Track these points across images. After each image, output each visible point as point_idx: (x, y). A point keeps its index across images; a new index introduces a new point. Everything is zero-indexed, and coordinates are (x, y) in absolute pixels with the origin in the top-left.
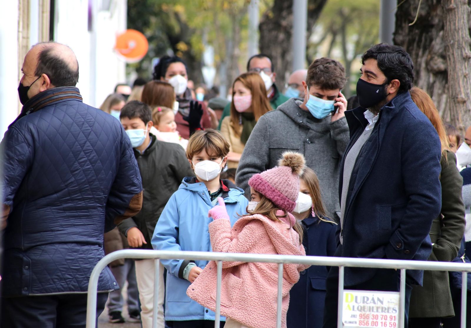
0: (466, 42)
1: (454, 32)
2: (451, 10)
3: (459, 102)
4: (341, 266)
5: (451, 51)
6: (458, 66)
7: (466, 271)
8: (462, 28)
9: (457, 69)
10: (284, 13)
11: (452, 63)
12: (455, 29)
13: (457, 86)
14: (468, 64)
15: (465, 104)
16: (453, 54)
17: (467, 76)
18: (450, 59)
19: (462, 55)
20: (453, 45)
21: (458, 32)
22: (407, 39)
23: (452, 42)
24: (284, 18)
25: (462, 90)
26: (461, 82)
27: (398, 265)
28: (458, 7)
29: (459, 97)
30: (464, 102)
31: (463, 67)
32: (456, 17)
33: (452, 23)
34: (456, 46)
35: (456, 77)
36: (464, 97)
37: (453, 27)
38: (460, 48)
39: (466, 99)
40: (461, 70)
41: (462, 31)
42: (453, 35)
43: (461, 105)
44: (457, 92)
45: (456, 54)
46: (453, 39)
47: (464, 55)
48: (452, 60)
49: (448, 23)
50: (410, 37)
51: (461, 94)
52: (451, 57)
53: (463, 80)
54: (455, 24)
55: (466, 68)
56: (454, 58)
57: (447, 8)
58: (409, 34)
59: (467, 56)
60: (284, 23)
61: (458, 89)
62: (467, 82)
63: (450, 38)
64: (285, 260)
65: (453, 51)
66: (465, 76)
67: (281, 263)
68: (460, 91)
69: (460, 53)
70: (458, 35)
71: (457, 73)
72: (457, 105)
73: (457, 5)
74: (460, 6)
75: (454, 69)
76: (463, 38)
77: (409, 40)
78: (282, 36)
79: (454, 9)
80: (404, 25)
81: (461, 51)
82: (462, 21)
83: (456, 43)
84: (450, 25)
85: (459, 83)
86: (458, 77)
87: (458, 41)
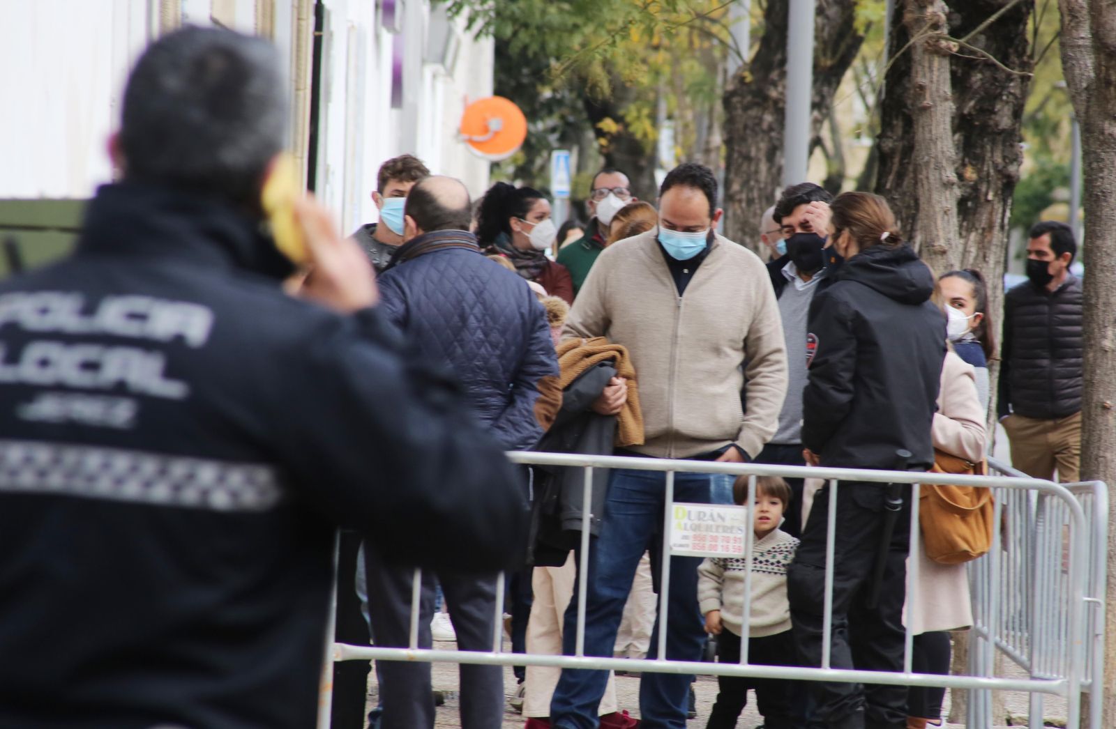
0: (948, 159)
1: (929, 143)
2: (925, 109)
3: (935, 253)
4: (670, 470)
5: (924, 172)
6: (935, 196)
7: (835, 479)
8: (941, 138)
9: (934, 201)
10: (774, 75)
11: (927, 192)
12: (931, 140)
13: (933, 228)
14: (950, 194)
15: (945, 256)
16: (927, 178)
17: (949, 213)
18: (923, 185)
19: (941, 179)
20: (927, 163)
21: (935, 143)
22: (900, 145)
23: (926, 158)
24: (775, 84)
25: (941, 233)
26: (939, 222)
27: (745, 470)
28: (935, 106)
29: (936, 244)
30: (944, 252)
31: (943, 198)
32: (932, 121)
33: (926, 129)
34: (932, 166)
35: (932, 213)
36: (943, 245)
37: (928, 136)
38: (939, 168)
39: (946, 248)
40: (939, 202)
41: (942, 142)
42: (928, 149)
43: (939, 257)
44: (934, 236)
45: (932, 177)
46: (928, 155)
47: (945, 179)
48: (926, 187)
49: (921, 129)
50: (906, 143)
51: (939, 240)
52: (925, 182)
53: (943, 218)
54: (930, 131)
55: (947, 200)
56: (929, 183)
57: (920, 105)
58: (902, 138)
59: (948, 182)
60: (773, 93)
61: (935, 233)
62: (948, 221)
63: (924, 153)
64: (594, 462)
65: (928, 173)
66: (945, 213)
67: (589, 466)
68: (937, 235)
69: (938, 176)
70: (936, 148)
71: (933, 207)
72: (933, 256)
73: (934, 101)
74: (938, 103)
75: (929, 200)
76: (943, 152)
77: (904, 147)
78: (768, 118)
79: (930, 107)
80: (895, 122)
81: (940, 174)
82: (942, 126)
83: (933, 160)
84: (923, 133)
85: (935, 223)
86: (935, 212)
87: (936, 157)
